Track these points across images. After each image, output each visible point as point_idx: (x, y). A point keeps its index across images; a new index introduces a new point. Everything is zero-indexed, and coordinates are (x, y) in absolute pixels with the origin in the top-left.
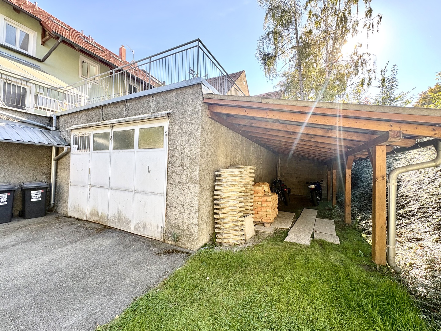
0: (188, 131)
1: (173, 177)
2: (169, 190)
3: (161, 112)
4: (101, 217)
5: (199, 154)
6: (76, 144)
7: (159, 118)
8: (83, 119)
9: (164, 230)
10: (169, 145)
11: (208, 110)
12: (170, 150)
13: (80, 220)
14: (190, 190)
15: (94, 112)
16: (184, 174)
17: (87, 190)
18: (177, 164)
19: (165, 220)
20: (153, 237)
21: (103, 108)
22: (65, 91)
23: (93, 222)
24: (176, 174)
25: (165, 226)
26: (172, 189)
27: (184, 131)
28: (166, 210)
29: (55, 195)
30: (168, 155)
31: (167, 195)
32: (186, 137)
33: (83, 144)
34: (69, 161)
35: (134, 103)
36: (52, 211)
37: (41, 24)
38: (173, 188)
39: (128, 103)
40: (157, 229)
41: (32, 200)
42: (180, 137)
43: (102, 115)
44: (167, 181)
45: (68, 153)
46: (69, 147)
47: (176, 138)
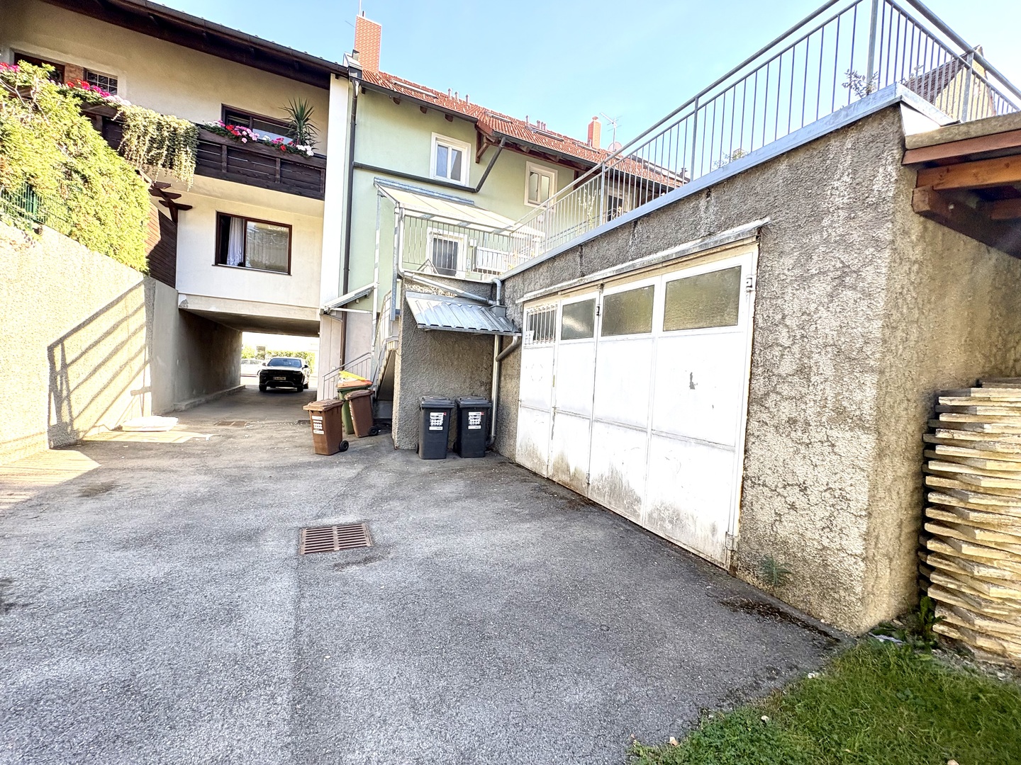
0: (832, 269)
1: (769, 403)
2: (752, 439)
3: (733, 229)
4: (574, 477)
5: (879, 335)
6: (531, 329)
7: (727, 247)
8: (544, 280)
9: (735, 544)
10: (758, 316)
11: (916, 190)
12: (761, 328)
13: (535, 474)
14: (833, 445)
15: (566, 260)
16: (813, 397)
17: (548, 418)
18: (787, 367)
19: (737, 517)
20: (700, 552)
21: (582, 249)
22: (513, 232)
23: (558, 483)
24: (779, 397)
25: (736, 533)
26: (763, 438)
27: (813, 271)
28: (742, 492)
29: (497, 421)
30: (753, 344)
31: (746, 451)
32: (821, 288)
33: (543, 328)
34: (519, 361)
35: (654, 222)
36: (492, 450)
37: (476, 127)
38: (768, 434)
39: (639, 227)
40: (713, 535)
41: (470, 427)
42: (797, 289)
43: (581, 264)
44: (748, 413)
45: (518, 345)
46: (520, 335)
47: (784, 293)
